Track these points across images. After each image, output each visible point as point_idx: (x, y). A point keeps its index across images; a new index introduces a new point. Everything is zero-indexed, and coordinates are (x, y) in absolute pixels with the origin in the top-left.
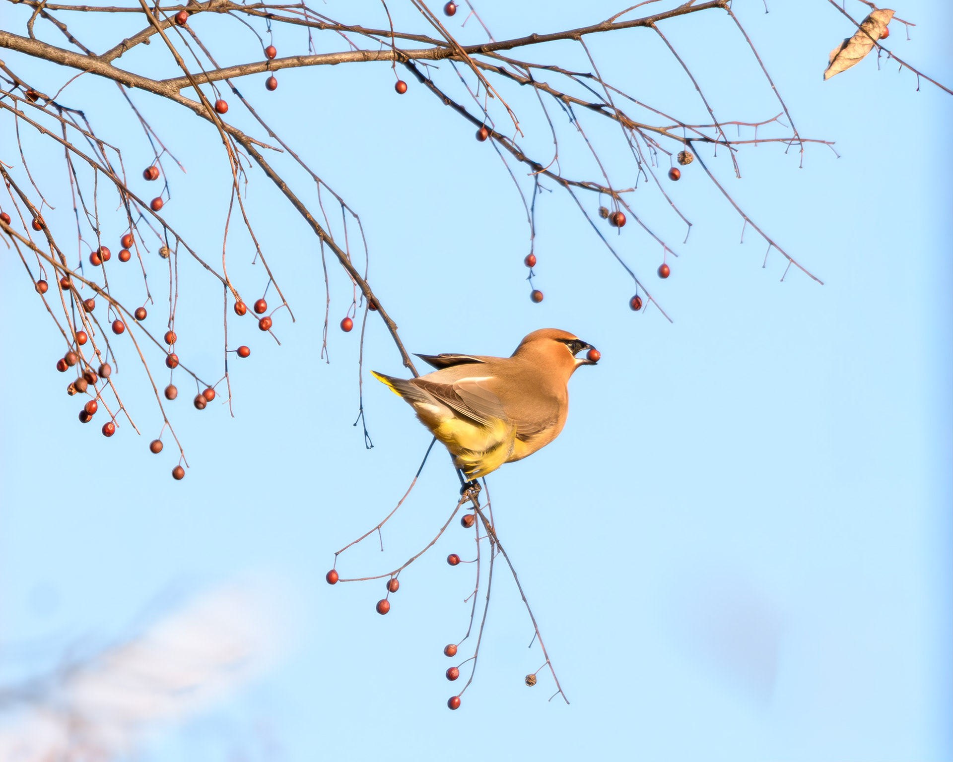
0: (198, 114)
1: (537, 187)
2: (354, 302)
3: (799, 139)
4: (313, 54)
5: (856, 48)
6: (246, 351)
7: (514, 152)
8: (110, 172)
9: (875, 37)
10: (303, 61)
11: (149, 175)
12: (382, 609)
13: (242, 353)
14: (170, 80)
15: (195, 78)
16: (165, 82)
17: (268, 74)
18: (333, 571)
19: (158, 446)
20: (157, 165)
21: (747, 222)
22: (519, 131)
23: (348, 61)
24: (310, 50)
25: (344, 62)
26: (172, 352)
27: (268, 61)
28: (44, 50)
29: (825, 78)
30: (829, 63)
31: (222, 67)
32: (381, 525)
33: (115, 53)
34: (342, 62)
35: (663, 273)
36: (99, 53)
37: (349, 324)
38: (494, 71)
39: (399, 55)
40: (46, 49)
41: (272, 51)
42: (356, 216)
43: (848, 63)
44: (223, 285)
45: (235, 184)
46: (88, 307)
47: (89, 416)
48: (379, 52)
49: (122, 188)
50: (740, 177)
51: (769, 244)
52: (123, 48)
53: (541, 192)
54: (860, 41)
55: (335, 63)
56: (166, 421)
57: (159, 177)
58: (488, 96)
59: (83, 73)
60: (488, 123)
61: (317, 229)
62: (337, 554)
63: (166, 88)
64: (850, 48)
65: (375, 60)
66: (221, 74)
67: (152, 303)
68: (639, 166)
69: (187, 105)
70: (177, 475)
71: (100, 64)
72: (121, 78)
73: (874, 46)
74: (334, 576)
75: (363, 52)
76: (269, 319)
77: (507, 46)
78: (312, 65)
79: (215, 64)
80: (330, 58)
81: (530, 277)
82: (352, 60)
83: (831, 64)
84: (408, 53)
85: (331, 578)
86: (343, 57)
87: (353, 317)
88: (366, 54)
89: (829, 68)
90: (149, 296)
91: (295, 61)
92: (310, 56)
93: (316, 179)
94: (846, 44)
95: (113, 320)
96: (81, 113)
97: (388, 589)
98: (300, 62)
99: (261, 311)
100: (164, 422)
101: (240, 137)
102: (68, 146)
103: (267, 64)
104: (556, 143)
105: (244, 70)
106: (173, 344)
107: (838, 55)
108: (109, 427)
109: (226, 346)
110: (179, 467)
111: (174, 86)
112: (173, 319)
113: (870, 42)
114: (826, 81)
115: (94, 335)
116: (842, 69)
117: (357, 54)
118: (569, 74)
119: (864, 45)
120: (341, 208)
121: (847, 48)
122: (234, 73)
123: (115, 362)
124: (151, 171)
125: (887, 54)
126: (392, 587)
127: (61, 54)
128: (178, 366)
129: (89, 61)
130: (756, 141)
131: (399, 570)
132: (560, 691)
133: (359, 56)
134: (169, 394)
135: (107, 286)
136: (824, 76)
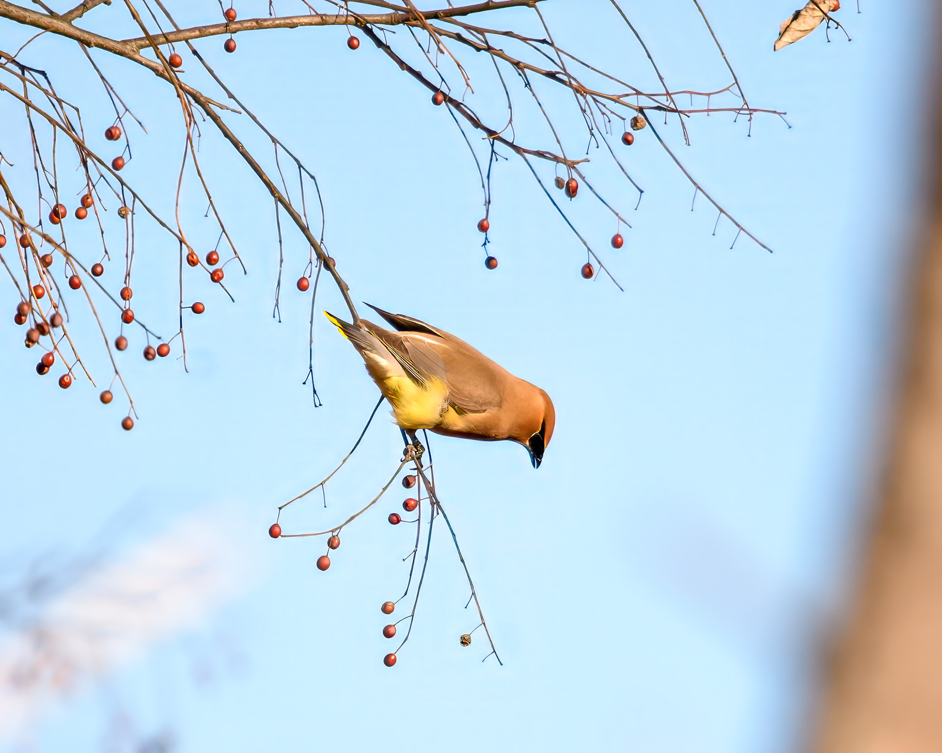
0: (157, 75)
1: (494, 153)
2: (311, 262)
3: (748, 109)
4: (273, 17)
5: (807, 19)
6: (201, 307)
7: (470, 118)
8: (69, 129)
9: (825, 10)
10: (262, 24)
11: (111, 135)
12: (322, 565)
13: (197, 309)
14: (130, 41)
15: (155, 40)
16: (125, 42)
17: (228, 36)
18: (276, 525)
19: (108, 396)
20: (120, 126)
21: (698, 190)
22: (469, 87)
23: (306, 24)
24: (271, 14)
25: (302, 25)
26: (127, 308)
27: (227, 24)
28: (6, 9)
29: (775, 50)
30: (780, 34)
31: (181, 28)
32: (325, 481)
33: (76, 13)
34: (300, 26)
35: (617, 243)
36: (61, 13)
37: (305, 283)
38: (450, 37)
39: (357, 19)
40: (7, 8)
41: (232, 13)
42: (313, 177)
43: (798, 34)
44: (179, 243)
45: (189, 137)
46: (45, 262)
47: (46, 368)
48: (337, 16)
49: (80, 145)
50: (689, 145)
51: (719, 212)
52: (84, 8)
53: (497, 160)
54: (811, 13)
55: (293, 26)
56: (116, 372)
57: (121, 136)
58: (439, 52)
59: (45, 32)
60: (444, 89)
61: (273, 190)
62: (280, 508)
63: (126, 48)
64: (800, 19)
65: (333, 24)
66: (181, 36)
67: (109, 260)
68: (591, 132)
69: (147, 66)
70: (126, 425)
71: (61, 24)
72: (82, 38)
73: (824, 18)
74: (277, 530)
75: (321, 16)
76: (221, 270)
77: (464, 12)
78: (271, 28)
79: (175, 26)
80: (288, 21)
81: (485, 244)
82: (311, 24)
83: (781, 35)
84: (366, 18)
85: (274, 532)
86: (302, 20)
87: (310, 277)
88: (324, 17)
89: (780, 39)
90: (106, 252)
91: (254, 24)
92: (269, 19)
93: (274, 140)
94: (797, 15)
95: (70, 275)
96: (43, 73)
97: (329, 546)
98: (259, 24)
99: (213, 263)
100: (115, 374)
101: (199, 98)
102: (28, 105)
103: (227, 25)
104: (510, 107)
105: (203, 32)
106: (128, 300)
107: (788, 26)
108: (65, 379)
109: (181, 302)
110: (129, 418)
111: (135, 46)
112: (129, 275)
113: (821, 14)
114: (776, 52)
115: (51, 289)
116: (792, 40)
117: (316, 18)
118: (525, 40)
119: (814, 17)
120: (298, 169)
121: (797, 20)
122: (193, 34)
123: (66, 311)
124: (113, 131)
125: (836, 25)
126: (332, 544)
127: (22, 13)
128: (134, 321)
129: (50, 20)
130: (708, 110)
131: (340, 528)
132: (494, 651)
133: (318, 19)
134: (120, 344)
135: (64, 242)
136: (775, 46)
